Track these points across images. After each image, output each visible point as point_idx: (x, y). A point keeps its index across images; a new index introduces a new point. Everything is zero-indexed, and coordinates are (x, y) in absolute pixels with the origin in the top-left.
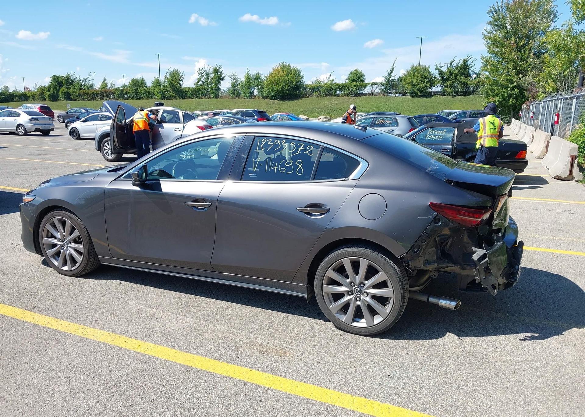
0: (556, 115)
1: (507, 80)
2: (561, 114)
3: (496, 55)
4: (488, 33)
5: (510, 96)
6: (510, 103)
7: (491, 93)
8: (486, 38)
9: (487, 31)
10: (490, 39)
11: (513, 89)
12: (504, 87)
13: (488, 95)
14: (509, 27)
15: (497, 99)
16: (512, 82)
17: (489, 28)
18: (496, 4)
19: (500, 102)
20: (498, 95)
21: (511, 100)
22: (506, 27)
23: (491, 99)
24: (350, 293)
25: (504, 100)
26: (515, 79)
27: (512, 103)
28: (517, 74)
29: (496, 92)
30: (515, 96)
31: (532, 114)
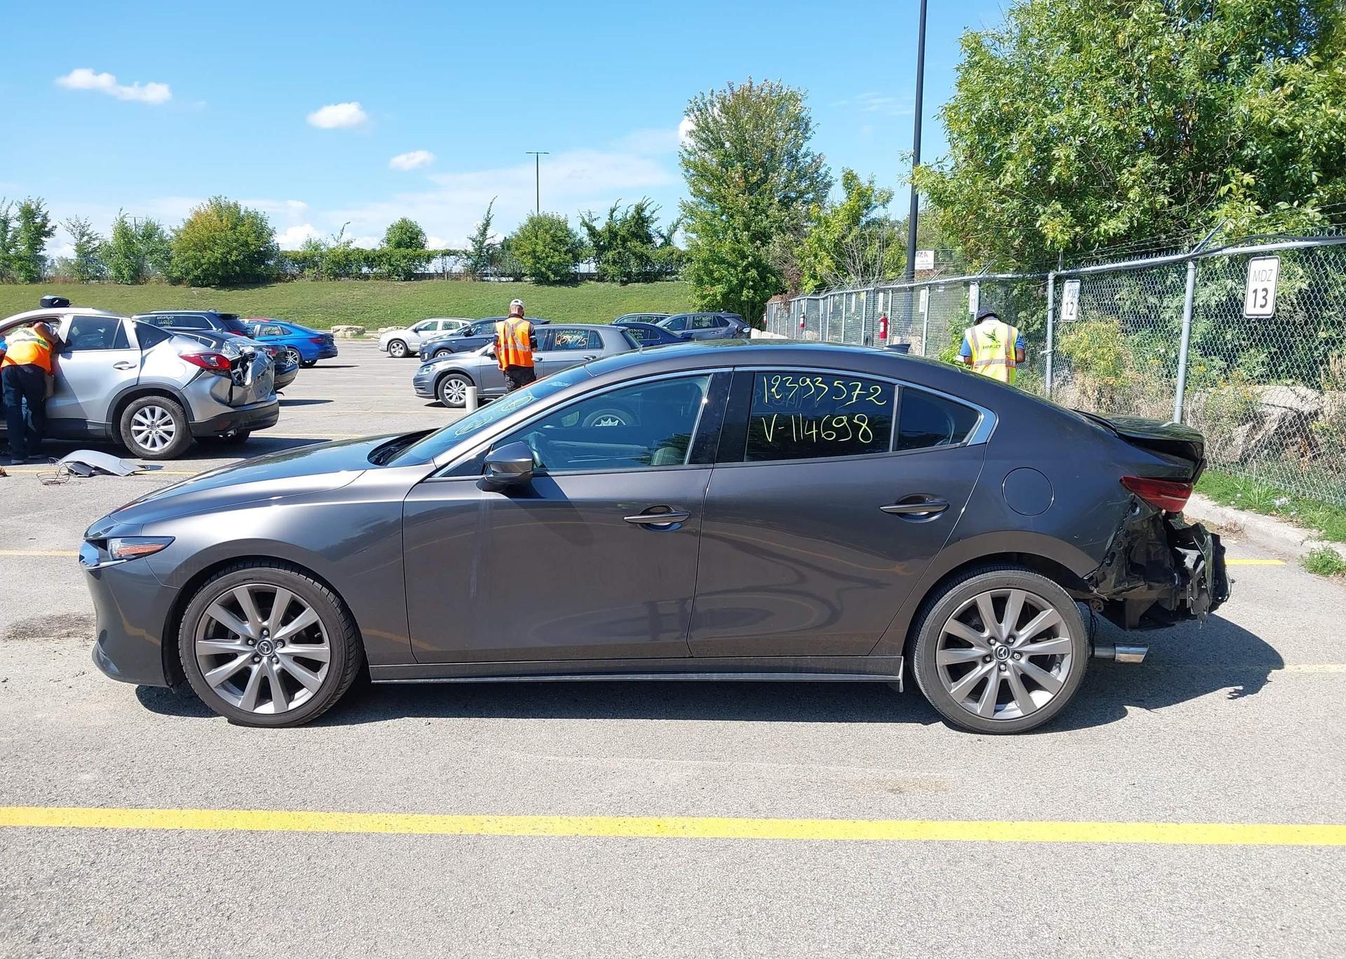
0: (882, 321)
1: (734, 250)
2: (889, 318)
3: (710, 199)
4: (690, 154)
5: (742, 284)
6: (743, 298)
7: (706, 278)
8: (687, 164)
9: (686, 150)
10: (696, 167)
11: (746, 270)
12: (730, 264)
13: (700, 282)
14: (727, 145)
15: (719, 289)
16: (744, 257)
17: (691, 142)
18: (700, 97)
19: (726, 296)
20: (719, 281)
21: (745, 292)
22: (723, 145)
23: (709, 290)
24: (988, 659)
25: (731, 291)
26: (749, 249)
27: (747, 296)
28: (753, 238)
29: (716, 275)
30: (751, 283)
31: (802, 319)
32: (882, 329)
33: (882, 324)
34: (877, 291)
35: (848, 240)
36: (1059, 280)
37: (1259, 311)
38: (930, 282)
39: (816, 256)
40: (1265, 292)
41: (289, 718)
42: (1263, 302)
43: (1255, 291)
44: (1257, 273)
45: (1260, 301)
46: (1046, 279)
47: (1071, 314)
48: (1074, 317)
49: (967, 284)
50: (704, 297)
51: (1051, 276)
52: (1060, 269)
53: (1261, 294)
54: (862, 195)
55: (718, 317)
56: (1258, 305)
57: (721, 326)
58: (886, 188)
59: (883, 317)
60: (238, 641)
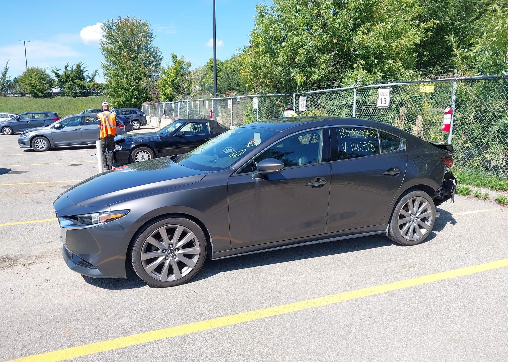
0: (210, 111)
1: (127, 84)
3: (115, 63)
4: (104, 44)
5: (131, 97)
6: (132, 103)
7: (115, 95)
8: (103, 49)
9: (102, 43)
10: (108, 50)
11: (132, 92)
12: (125, 89)
13: (112, 96)
14: (120, 42)
15: (121, 99)
16: (132, 86)
17: (104, 40)
18: (107, 21)
19: (124, 102)
20: (121, 96)
21: (133, 100)
22: (118, 42)
23: (117, 100)
25: (127, 100)
26: (133, 83)
27: (134, 102)
28: (136, 78)
29: (120, 93)
30: (135, 96)
31: (164, 111)
32: (210, 115)
33: (210, 113)
34: (205, 100)
35: (176, 81)
36: (298, 96)
37: (383, 105)
38: (233, 97)
39: (164, 86)
40: (385, 100)
41: (182, 281)
43: (381, 99)
44: (382, 93)
45: (384, 102)
46: (293, 96)
47: (303, 108)
48: (304, 109)
49: (251, 98)
50: (114, 103)
51: (294, 95)
52: (297, 92)
53: (383, 100)
54: (180, 64)
55: (132, 110)
56: (383, 103)
57: (134, 114)
58: (188, 61)
59: (210, 110)
60: (159, 251)
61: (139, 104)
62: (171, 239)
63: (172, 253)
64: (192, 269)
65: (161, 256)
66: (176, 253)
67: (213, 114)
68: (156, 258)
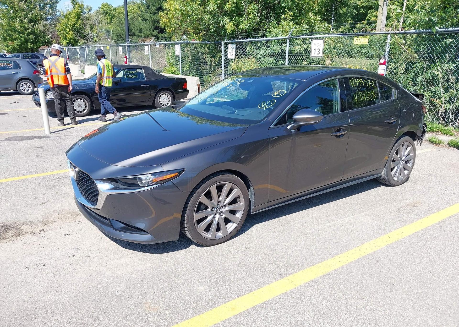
1: (21, 27)
2: (127, 56)
5: (27, 41)
6: (29, 47)
7: (8, 38)
11: (28, 35)
12: (20, 32)
13: (5, 40)
15: (16, 43)
16: (27, 29)
19: (20, 46)
20: (15, 39)
21: (29, 44)
23: (10, 43)
25: (22, 44)
26: (28, 26)
27: (31, 46)
28: (30, 21)
29: (14, 37)
30: (32, 41)
31: (67, 56)
32: (125, 61)
33: (125, 58)
34: (118, 46)
35: (78, 25)
36: (226, 45)
37: (317, 55)
38: (150, 43)
39: (65, 30)
40: (319, 50)
42: (318, 53)
43: (315, 49)
44: (315, 44)
45: (317, 52)
46: (221, 44)
47: (232, 56)
48: (234, 57)
49: (173, 45)
50: (8, 46)
51: (223, 43)
52: (226, 40)
53: (317, 51)
54: (80, 7)
55: (35, 55)
57: (37, 58)
58: (89, 5)
59: (125, 56)
60: (209, 210)
61: (36, 49)
62: (219, 196)
63: (219, 211)
64: (236, 225)
65: (211, 215)
66: (223, 210)
67: (127, 59)
68: (206, 218)
